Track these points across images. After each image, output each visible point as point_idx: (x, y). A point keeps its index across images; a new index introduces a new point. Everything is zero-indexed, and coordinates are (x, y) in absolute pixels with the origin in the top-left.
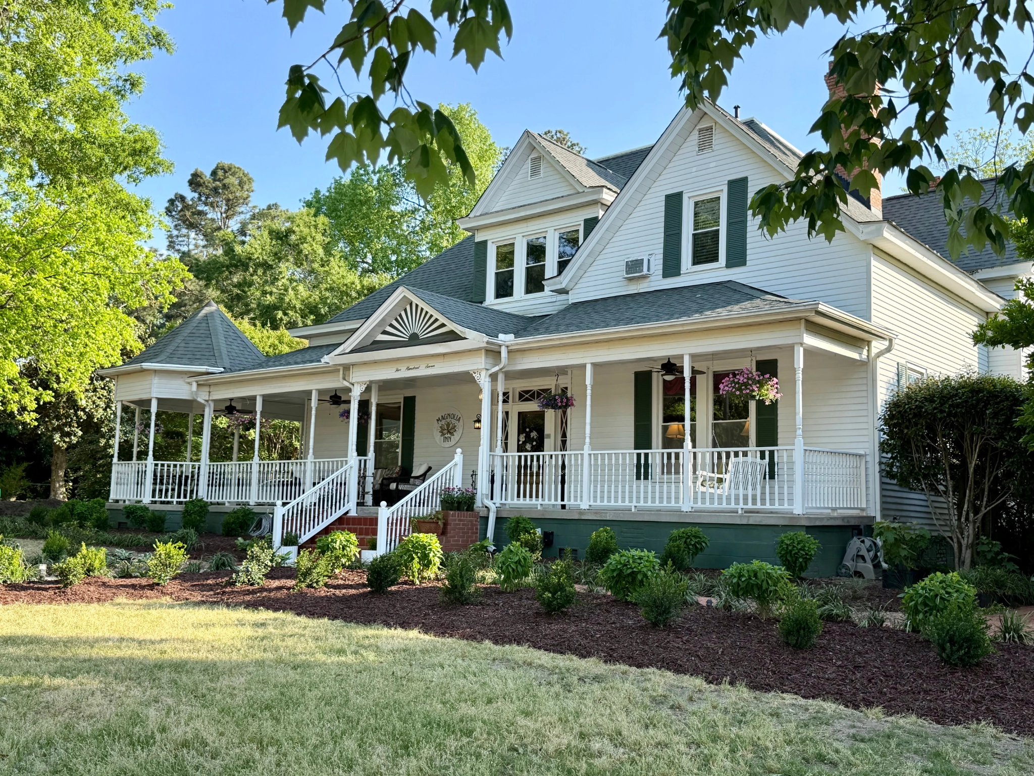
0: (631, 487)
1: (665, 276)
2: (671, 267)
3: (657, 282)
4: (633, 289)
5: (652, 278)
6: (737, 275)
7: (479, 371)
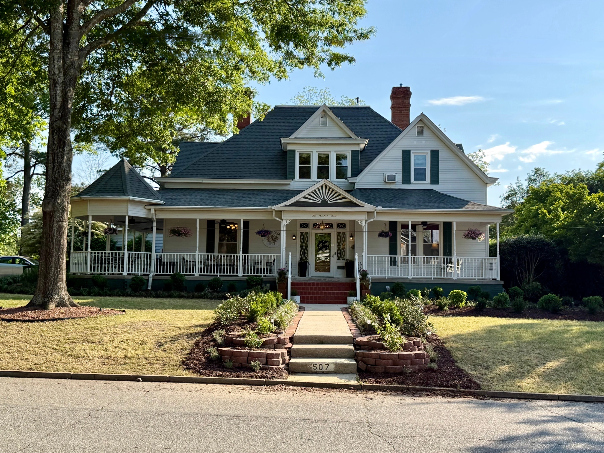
0: (388, 268)
1: (403, 183)
2: (406, 179)
3: (399, 184)
4: (388, 187)
5: (397, 183)
6: (434, 187)
7: (362, 221)
